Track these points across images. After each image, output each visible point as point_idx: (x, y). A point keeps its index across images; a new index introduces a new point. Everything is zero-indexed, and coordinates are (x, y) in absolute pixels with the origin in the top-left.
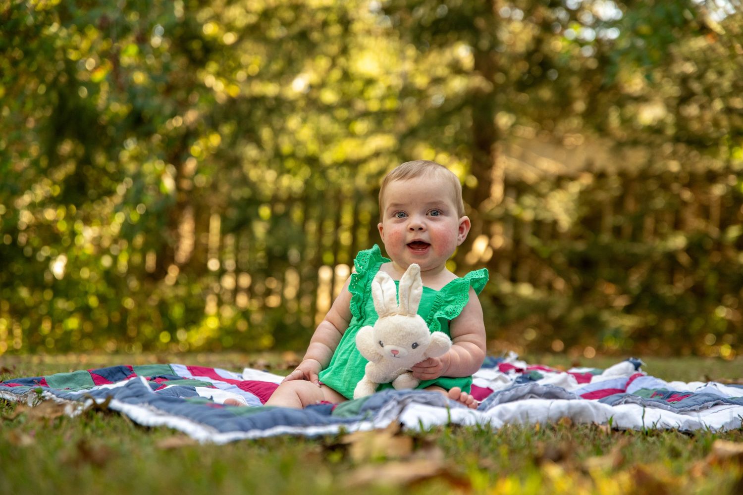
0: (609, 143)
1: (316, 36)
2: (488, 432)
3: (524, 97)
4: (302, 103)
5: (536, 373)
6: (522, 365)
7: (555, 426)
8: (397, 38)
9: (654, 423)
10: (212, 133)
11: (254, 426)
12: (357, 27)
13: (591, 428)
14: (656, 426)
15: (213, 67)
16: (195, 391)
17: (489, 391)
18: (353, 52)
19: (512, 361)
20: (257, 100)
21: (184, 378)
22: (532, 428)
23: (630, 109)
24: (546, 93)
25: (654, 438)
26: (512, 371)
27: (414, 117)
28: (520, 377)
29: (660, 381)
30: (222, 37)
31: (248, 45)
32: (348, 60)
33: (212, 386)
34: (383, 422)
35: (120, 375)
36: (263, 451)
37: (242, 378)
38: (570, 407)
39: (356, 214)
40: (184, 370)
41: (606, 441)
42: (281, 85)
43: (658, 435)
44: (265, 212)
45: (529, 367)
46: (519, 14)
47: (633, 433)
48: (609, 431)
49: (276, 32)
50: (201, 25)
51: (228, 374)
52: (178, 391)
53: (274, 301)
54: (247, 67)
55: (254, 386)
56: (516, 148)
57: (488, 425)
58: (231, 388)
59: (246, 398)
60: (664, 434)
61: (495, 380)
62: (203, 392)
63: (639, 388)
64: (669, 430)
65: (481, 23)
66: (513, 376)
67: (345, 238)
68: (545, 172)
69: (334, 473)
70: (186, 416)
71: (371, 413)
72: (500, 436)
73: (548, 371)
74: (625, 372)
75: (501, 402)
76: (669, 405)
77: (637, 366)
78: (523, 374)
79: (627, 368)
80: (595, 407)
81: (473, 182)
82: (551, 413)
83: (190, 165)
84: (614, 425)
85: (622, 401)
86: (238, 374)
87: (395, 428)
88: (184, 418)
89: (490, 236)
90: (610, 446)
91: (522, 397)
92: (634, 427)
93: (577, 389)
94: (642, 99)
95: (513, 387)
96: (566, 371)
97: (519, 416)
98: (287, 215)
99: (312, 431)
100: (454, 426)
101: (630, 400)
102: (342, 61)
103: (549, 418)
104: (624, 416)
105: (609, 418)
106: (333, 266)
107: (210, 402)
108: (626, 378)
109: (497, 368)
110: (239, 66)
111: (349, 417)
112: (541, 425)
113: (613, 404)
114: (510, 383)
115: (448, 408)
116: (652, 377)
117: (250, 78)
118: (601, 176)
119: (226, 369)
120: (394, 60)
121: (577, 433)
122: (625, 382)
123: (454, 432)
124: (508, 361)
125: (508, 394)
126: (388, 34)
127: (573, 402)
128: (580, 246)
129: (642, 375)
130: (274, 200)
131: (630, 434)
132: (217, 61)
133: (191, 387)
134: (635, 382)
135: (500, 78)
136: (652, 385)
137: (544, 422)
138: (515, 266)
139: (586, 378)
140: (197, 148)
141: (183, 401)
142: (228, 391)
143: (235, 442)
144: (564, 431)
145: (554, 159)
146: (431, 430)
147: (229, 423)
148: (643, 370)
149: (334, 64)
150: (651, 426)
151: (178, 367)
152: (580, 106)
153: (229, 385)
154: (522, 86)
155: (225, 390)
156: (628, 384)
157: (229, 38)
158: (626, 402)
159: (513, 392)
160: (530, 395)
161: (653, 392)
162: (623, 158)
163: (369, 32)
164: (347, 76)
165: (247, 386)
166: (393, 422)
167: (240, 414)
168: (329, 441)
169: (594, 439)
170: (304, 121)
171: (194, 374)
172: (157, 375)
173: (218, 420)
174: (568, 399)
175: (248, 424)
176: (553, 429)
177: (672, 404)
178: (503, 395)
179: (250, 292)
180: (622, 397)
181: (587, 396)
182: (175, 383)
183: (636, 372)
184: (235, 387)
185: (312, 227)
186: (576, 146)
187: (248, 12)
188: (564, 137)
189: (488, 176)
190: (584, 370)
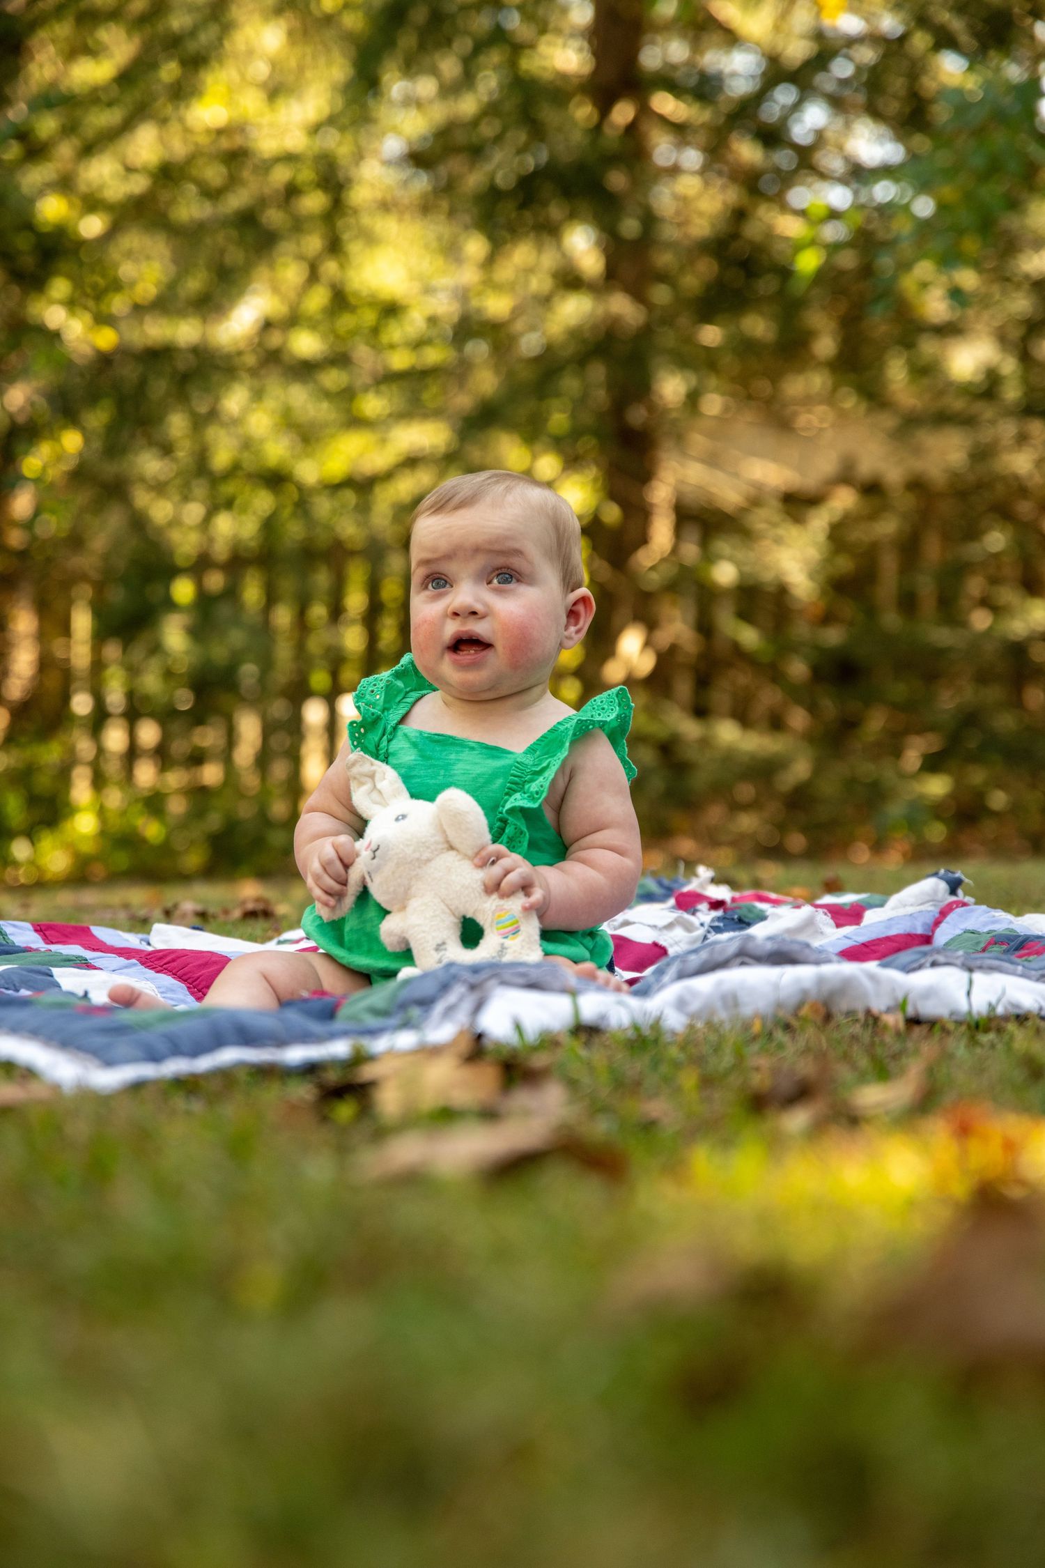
0: (888, 421)
1: (274, 217)
2: (656, 1041)
3: (711, 335)
4: (250, 359)
5: (751, 909)
6: (722, 893)
7: (793, 1020)
8: (442, 217)
9: (990, 1005)
10: (65, 427)
11: (176, 1049)
12: (361, 195)
13: (866, 1020)
14: (995, 1009)
15: (60, 287)
16: (52, 976)
17: (658, 952)
18: (354, 248)
19: (702, 886)
20: (158, 355)
21: (28, 950)
22: (747, 1026)
23: (928, 347)
24: (758, 326)
25: (991, 1036)
26: (703, 907)
27: (486, 382)
28: (719, 919)
29: (1000, 914)
30: (76, 224)
31: (133, 239)
32: (342, 266)
33: (87, 965)
34: (442, 1031)
36: (197, 1106)
37: (149, 944)
38: (820, 980)
39: (373, 588)
40: (28, 933)
41: (897, 1047)
42: (204, 321)
43: (1000, 1030)
44: (183, 590)
45: (737, 895)
46: (692, 158)
47: (951, 1026)
48: (901, 1025)
49: (189, 209)
50: (31, 201)
51: (121, 936)
52: (16, 980)
53: (211, 774)
54: (132, 284)
55: (173, 960)
56: (698, 441)
57: (656, 1025)
58: (126, 967)
59: (158, 987)
60: (1011, 1027)
61: (670, 926)
62: (69, 980)
63: (959, 932)
64: (1021, 1018)
65: (617, 180)
66: (706, 916)
67: (353, 639)
68: (759, 486)
69: (343, 1150)
70: (35, 1033)
71: (415, 1012)
72: (683, 1047)
73: (776, 903)
74: (933, 900)
75: (681, 976)
76: (1018, 964)
77: (954, 886)
78: (725, 911)
79: (935, 891)
80: (872, 977)
81: (612, 514)
82: (783, 994)
83: (22, 502)
84: (910, 1011)
85: (926, 962)
86: (141, 936)
87: (465, 1046)
88: (30, 1038)
89: (651, 625)
90: (904, 1060)
91: (723, 964)
92: (952, 1014)
93: (833, 938)
94: (950, 331)
96: (811, 900)
97: (719, 1004)
98: (231, 593)
99: (296, 1054)
100: (586, 1031)
101: (941, 959)
102: (330, 268)
103: (779, 1005)
104: (929, 993)
105: (900, 999)
106: (331, 698)
107: (83, 1003)
108: (932, 910)
109: (672, 902)
110: (116, 285)
111: (372, 1021)
112: (763, 1019)
113: (908, 969)
114: (700, 934)
115: (573, 993)
116: (984, 907)
117: (139, 310)
118: (872, 489)
119: (114, 925)
120: (440, 262)
121: (836, 1035)
122: (930, 920)
123: (587, 1044)
124: (692, 886)
125: (695, 960)
126: (425, 208)
128: (833, 636)
129: (964, 904)
130: (201, 565)
131: (945, 1031)
132: (69, 276)
133: (43, 968)
134: (951, 918)
135: (661, 294)
136: (985, 924)
137: (770, 1011)
138: (703, 681)
139: (851, 916)
140: (35, 462)
141: (24, 1003)
142: (121, 974)
143: (137, 1087)
144: (811, 1031)
145: (775, 459)
146: (543, 1041)
147: (122, 1046)
148: (965, 894)
149: (313, 276)
150: (985, 1009)
151: (14, 926)
152: (825, 346)
153: (122, 961)
154: (707, 309)
155: (113, 971)
156: (937, 923)
157: (92, 226)
158: (934, 964)
159: (704, 955)
160: (739, 960)
161: (988, 937)
162: (917, 451)
163: (385, 206)
164: (341, 300)
165: (160, 961)
166: (461, 1033)
167: (145, 1026)
168: (332, 1077)
169: (872, 1044)
170: (258, 395)
171: (48, 940)
173: (99, 1040)
174: (817, 963)
175: (162, 1047)
176: (787, 1027)
177: (1026, 963)
178: (684, 962)
179: (162, 755)
180: (925, 954)
181: (855, 954)
182: (9, 962)
183: (953, 898)
184: (134, 965)
185: (283, 616)
186: (821, 430)
187: (129, 170)
188: (795, 414)
189: (642, 500)
190: (847, 899)
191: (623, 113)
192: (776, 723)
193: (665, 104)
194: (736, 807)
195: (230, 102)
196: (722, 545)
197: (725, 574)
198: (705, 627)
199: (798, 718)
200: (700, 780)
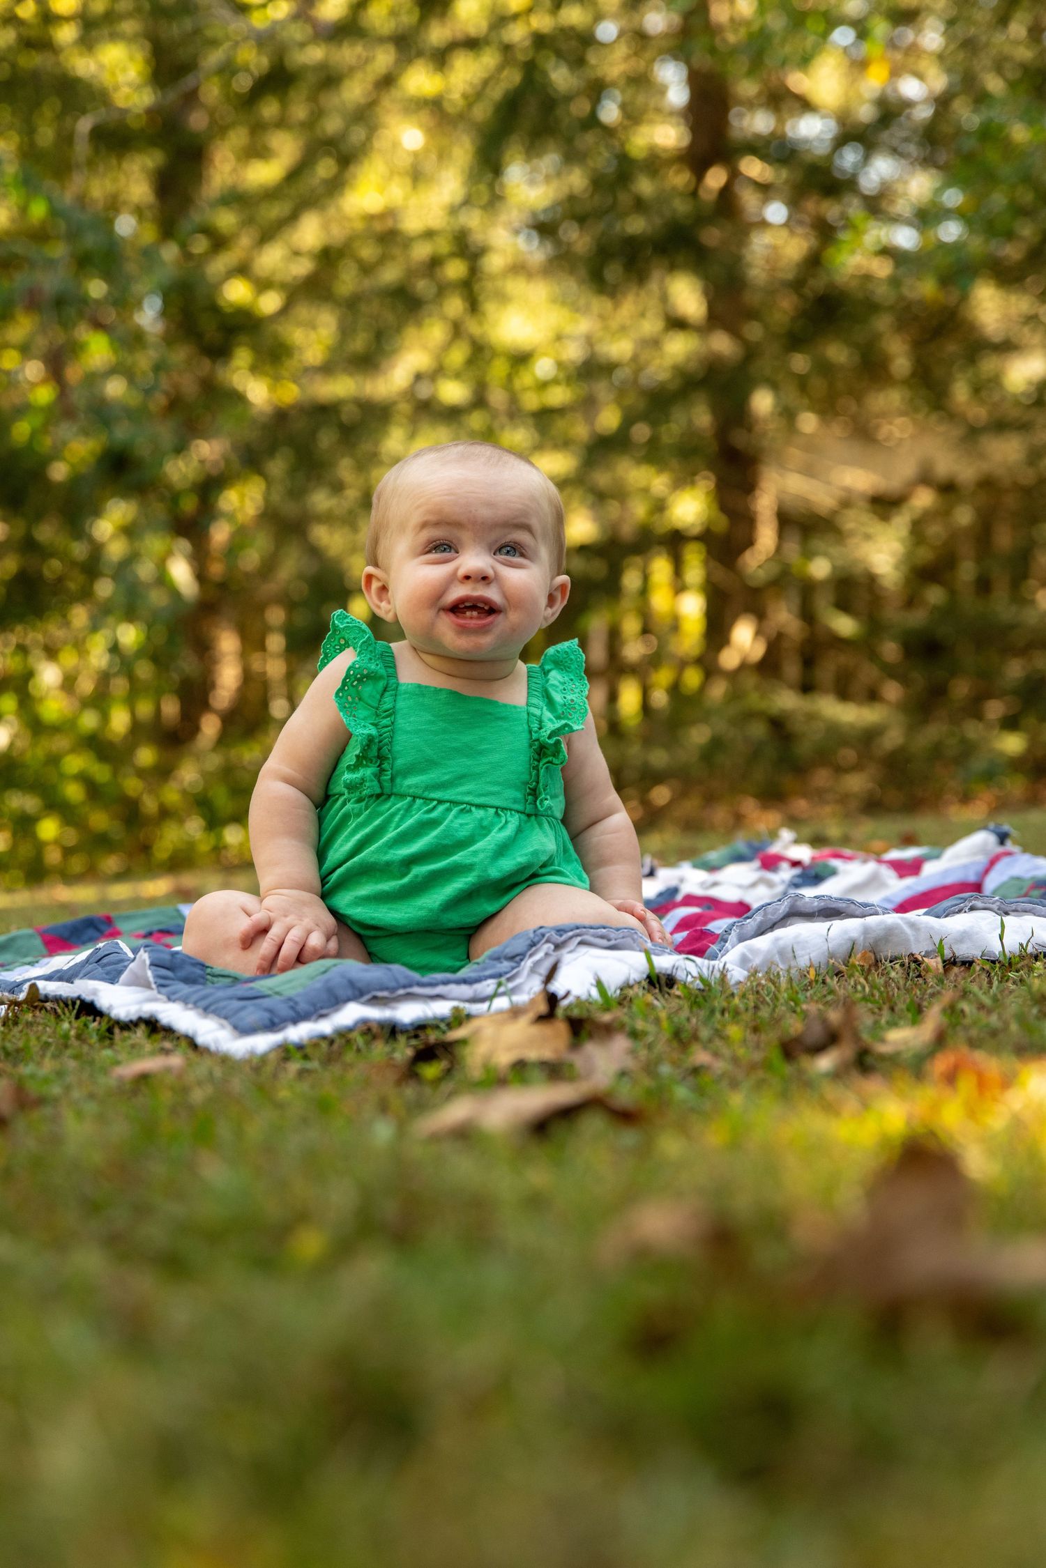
0: (957, 430)
1: (422, 286)
3: (800, 362)
4: (405, 408)
5: (826, 866)
6: (804, 853)
7: (843, 968)
9: (1021, 945)
12: (494, 262)
13: (910, 963)
14: (1025, 950)
15: (242, 357)
17: (744, 907)
18: (490, 307)
19: (784, 848)
20: (323, 412)
22: (803, 975)
23: (988, 365)
24: (838, 353)
25: (1022, 973)
26: (784, 866)
28: (798, 876)
29: (1041, 861)
30: (257, 303)
31: (303, 311)
32: (480, 323)
34: (527, 991)
35: (91, 932)
38: (866, 931)
43: (1029, 966)
45: (815, 854)
46: (778, 211)
47: (984, 966)
48: (940, 966)
50: (217, 286)
54: (302, 352)
56: (794, 454)
57: (722, 978)
61: (753, 885)
63: (1005, 879)
65: (712, 236)
66: (785, 874)
68: (848, 490)
72: (743, 997)
73: (849, 859)
74: (983, 849)
77: (1002, 838)
78: (803, 869)
79: (986, 843)
80: (913, 925)
83: (220, 534)
84: (948, 954)
85: (965, 907)
87: (540, 1006)
89: (760, 615)
92: (986, 955)
95: (785, 894)
96: (877, 857)
97: (777, 958)
101: (982, 904)
102: (471, 325)
103: (831, 955)
104: (964, 936)
105: (938, 941)
108: (982, 860)
109: (757, 862)
110: (288, 352)
112: (818, 968)
114: (780, 889)
115: (651, 952)
116: (1027, 856)
118: (948, 489)
122: (981, 868)
123: (659, 996)
124: (775, 849)
127: (871, 920)
128: (917, 618)
129: (1011, 854)
131: (979, 968)
132: (249, 346)
134: (999, 866)
135: (754, 331)
136: (1029, 871)
137: (823, 961)
138: (809, 660)
139: (914, 867)
144: (859, 976)
148: (1014, 844)
149: (456, 334)
150: (1016, 949)
152: (901, 366)
154: (795, 340)
156: (987, 871)
157: (270, 303)
158: (972, 909)
161: (1031, 883)
162: (982, 456)
163: (518, 268)
164: (480, 352)
166: (539, 995)
172: (156, 928)
174: (864, 916)
176: (838, 973)
183: (1000, 849)
186: (901, 440)
187: (297, 253)
188: (878, 427)
189: (748, 509)
190: (910, 853)
191: (715, 178)
192: (873, 696)
193: (753, 168)
194: (840, 770)
195: (382, 189)
196: (817, 543)
197: (820, 568)
198: (807, 615)
199: (892, 691)
200: (804, 749)
